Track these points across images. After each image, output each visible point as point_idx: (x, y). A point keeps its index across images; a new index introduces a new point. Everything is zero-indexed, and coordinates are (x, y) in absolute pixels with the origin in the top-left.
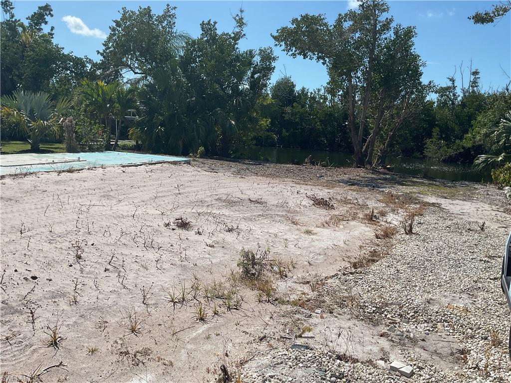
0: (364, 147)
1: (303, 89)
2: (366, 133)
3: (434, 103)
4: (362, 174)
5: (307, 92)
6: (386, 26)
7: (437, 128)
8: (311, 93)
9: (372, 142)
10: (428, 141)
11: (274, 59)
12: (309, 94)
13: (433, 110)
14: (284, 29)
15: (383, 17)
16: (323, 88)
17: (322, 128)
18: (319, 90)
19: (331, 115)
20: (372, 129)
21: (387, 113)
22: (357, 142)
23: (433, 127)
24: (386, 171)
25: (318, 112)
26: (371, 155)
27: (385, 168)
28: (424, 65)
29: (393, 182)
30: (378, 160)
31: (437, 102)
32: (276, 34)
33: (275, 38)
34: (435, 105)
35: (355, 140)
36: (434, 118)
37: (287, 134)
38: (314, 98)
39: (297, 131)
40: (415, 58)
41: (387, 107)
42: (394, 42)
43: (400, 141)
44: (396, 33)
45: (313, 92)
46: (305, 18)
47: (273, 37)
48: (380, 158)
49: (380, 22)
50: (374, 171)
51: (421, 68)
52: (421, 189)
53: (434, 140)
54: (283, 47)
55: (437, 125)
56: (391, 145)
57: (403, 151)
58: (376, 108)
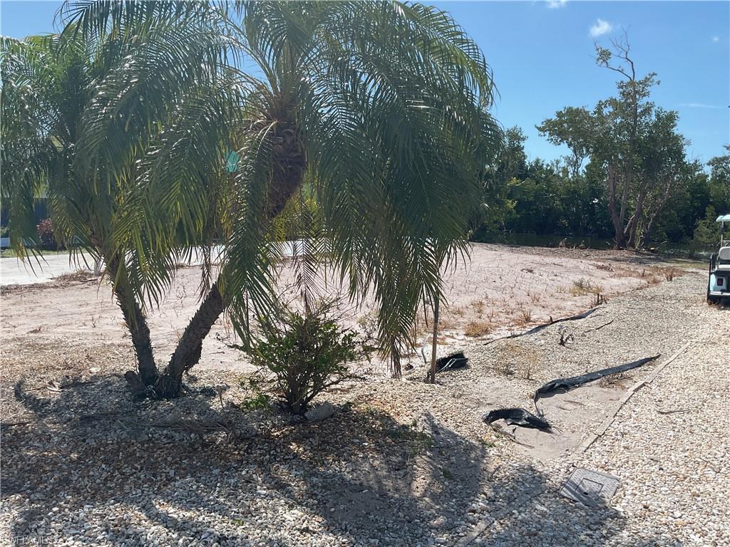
0: (626, 229)
1: (537, 161)
2: (627, 215)
3: (708, 176)
4: (626, 255)
5: (543, 165)
6: (647, 111)
7: (712, 208)
8: (548, 165)
9: (634, 225)
10: (701, 222)
11: (523, 139)
12: (545, 166)
13: (706, 185)
14: (549, 122)
15: (642, 102)
16: (563, 160)
17: (564, 208)
18: (558, 162)
19: (575, 192)
20: (633, 210)
21: (649, 195)
22: (619, 224)
23: (707, 206)
24: (650, 253)
25: (558, 189)
26: (633, 238)
27: (649, 250)
28: (689, 143)
29: (657, 260)
30: (641, 243)
31: (712, 174)
32: (540, 125)
33: (539, 129)
34: (709, 178)
35: (616, 222)
36: (707, 195)
37: (518, 216)
38: (551, 171)
39: (531, 212)
40: (677, 139)
41: (649, 187)
42: (655, 125)
43: (665, 223)
44: (658, 116)
45: (550, 164)
46: (570, 111)
47: (537, 128)
48: (642, 240)
49: (640, 106)
50: (638, 252)
51: (685, 147)
52: (684, 265)
53: (708, 221)
54: (547, 137)
55: (711, 203)
56: (654, 227)
57: (669, 235)
58: (638, 189)
